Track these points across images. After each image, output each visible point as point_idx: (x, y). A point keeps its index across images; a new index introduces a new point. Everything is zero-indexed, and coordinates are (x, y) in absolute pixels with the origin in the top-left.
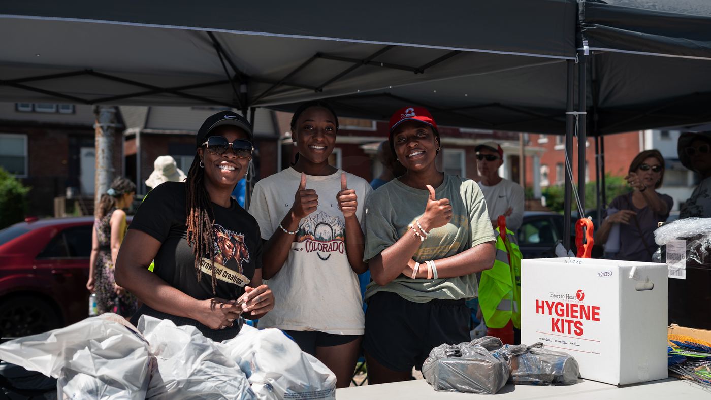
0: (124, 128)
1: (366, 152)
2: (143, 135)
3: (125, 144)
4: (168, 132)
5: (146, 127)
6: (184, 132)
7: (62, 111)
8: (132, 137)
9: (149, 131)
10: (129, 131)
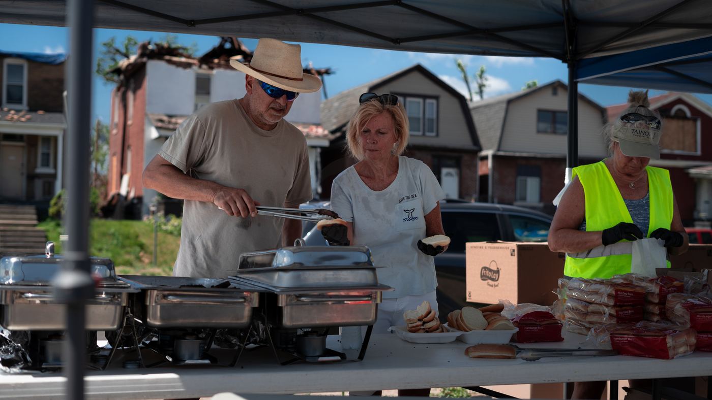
0: (481, 150)
1: (691, 175)
2: (495, 157)
3: (480, 163)
4: (517, 154)
5: (499, 150)
6: (532, 155)
7: (428, 134)
8: (485, 158)
9: (501, 153)
10: (484, 153)
